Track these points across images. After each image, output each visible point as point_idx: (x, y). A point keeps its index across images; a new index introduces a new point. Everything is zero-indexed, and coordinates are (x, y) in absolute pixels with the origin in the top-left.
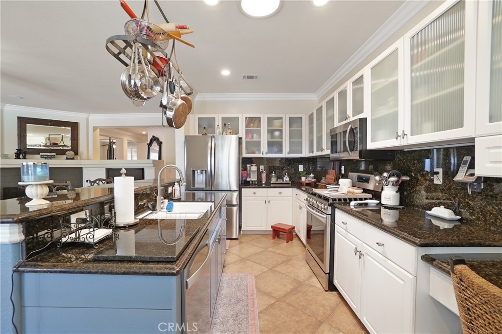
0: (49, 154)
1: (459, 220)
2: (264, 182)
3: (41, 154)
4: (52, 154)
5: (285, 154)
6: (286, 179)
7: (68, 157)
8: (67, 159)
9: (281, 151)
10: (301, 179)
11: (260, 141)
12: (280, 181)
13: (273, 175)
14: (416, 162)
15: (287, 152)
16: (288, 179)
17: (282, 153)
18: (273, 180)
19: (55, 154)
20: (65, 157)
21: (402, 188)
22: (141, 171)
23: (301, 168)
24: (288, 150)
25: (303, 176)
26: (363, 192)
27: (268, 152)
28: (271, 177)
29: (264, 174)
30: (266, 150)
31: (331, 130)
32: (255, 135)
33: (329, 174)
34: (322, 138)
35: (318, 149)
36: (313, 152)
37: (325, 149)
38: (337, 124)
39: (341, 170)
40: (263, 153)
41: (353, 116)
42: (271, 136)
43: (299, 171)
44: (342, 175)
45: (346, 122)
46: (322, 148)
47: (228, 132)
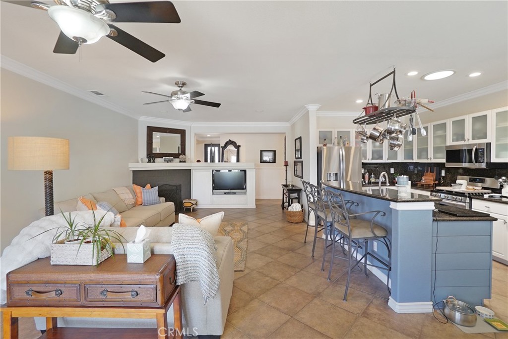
0: (169, 158)
2: (367, 182)
3: (164, 158)
4: (171, 158)
5: (385, 160)
7: (181, 160)
8: (180, 162)
9: (381, 158)
10: (395, 179)
11: (366, 150)
12: (377, 181)
13: (373, 176)
17: (382, 160)
18: (373, 180)
19: (173, 158)
20: (178, 160)
22: (244, 172)
23: (392, 171)
24: (387, 157)
26: (482, 189)
27: (373, 159)
28: (371, 177)
29: (367, 176)
30: (371, 157)
31: (446, 146)
32: (362, 145)
33: (426, 176)
34: (426, 150)
35: (419, 158)
36: (413, 159)
37: (432, 158)
38: (450, 142)
39: (440, 173)
40: (369, 159)
41: (473, 139)
42: (374, 146)
43: (391, 173)
44: (443, 177)
45: (466, 143)
46: (429, 157)
47: (346, 143)
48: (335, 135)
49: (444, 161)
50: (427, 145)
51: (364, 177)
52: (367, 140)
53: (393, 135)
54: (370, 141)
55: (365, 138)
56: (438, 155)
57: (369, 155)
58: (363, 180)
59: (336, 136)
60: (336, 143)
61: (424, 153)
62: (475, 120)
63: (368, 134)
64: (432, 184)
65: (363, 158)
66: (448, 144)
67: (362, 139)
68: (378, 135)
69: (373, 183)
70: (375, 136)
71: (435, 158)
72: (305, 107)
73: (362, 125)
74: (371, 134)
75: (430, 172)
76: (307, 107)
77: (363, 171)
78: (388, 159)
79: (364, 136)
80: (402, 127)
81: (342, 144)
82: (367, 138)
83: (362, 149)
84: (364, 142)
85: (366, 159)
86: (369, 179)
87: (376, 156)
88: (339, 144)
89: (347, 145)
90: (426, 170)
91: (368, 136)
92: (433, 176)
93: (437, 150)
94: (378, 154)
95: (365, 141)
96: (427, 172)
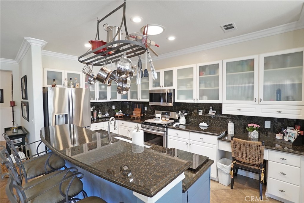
1: (208, 126)
2: (95, 118)
5: (109, 100)
6: (107, 115)
10: (116, 114)
11: (94, 91)
12: (103, 116)
13: (100, 112)
14: (191, 107)
15: (110, 99)
16: (108, 115)
17: (107, 99)
18: (100, 116)
21: (186, 117)
23: (113, 107)
24: (110, 97)
25: (117, 112)
26: (170, 119)
27: (99, 99)
28: (99, 114)
29: (95, 113)
30: (98, 97)
31: (149, 91)
32: (91, 87)
33: (135, 111)
34: (136, 92)
35: (132, 98)
36: (128, 99)
37: (140, 98)
38: (151, 88)
39: (144, 109)
40: (96, 99)
41: (165, 86)
42: (101, 89)
43: (113, 109)
44: (146, 111)
45: (161, 88)
46: (138, 98)
47: (76, 85)
48: (65, 77)
49: (148, 100)
50: (137, 89)
51: (93, 115)
52: (94, 82)
53: (123, 76)
54: (97, 83)
55: (92, 79)
56: (144, 96)
57: (97, 96)
58: (92, 117)
59: (67, 78)
60: (66, 84)
61: (135, 95)
62: (166, 73)
63: (96, 75)
64: (140, 116)
65: (92, 99)
66: (150, 89)
67: (90, 81)
68: (106, 76)
69: (101, 118)
70: (103, 77)
71: (142, 98)
72: (26, 40)
73: (89, 65)
74: (98, 75)
75: (138, 108)
76: (28, 41)
77: (92, 109)
78: (111, 99)
79: (92, 77)
80: (132, 68)
81: (72, 86)
82: (94, 79)
83: (91, 90)
84: (92, 84)
85: (94, 99)
86: (97, 115)
87: (102, 96)
88: (69, 85)
89: (77, 87)
90: (135, 106)
91: (96, 78)
92: (140, 111)
93: (143, 92)
94: (103, 95)
95: (92, 82)
96: (136, 108)
